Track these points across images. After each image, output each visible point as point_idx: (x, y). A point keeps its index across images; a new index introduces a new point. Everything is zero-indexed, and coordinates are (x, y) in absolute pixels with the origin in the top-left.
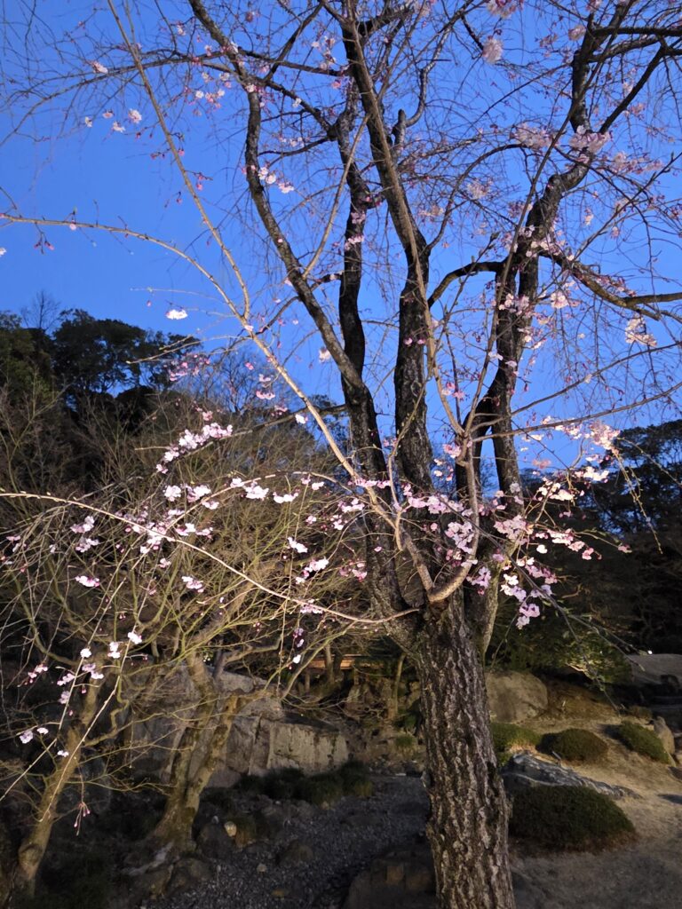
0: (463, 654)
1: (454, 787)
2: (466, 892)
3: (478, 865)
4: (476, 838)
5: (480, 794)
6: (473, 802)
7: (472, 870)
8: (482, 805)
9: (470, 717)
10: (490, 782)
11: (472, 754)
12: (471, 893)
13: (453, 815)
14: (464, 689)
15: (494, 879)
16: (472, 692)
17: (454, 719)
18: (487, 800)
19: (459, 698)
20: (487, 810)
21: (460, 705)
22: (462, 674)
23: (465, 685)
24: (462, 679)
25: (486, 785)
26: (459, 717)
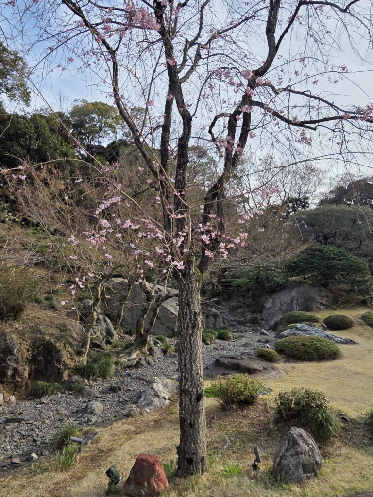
0: (190, 279)
1: (183, 318)
2: (184, 345)
3: (188, 338)
4: (188, 331)
5: (190, 320)
6: (188, 322)
7: (186, 339)
8: (190, 322)
9: (190, 298)
10: (194, 317)
11: (189, 309)
12: (185, 345)
13: (182, 325)
14: (189, 290)
15: (192, 342)
16: (192, 291)
17: (185, 299)
18: (193, 322)
19: (187, 292)
20: (192, 324)
21: (187, 295)
22: (189, 285)
23: (189, 289)
24: (189, 287)
25: (193, 317)
26: (186, 298)
